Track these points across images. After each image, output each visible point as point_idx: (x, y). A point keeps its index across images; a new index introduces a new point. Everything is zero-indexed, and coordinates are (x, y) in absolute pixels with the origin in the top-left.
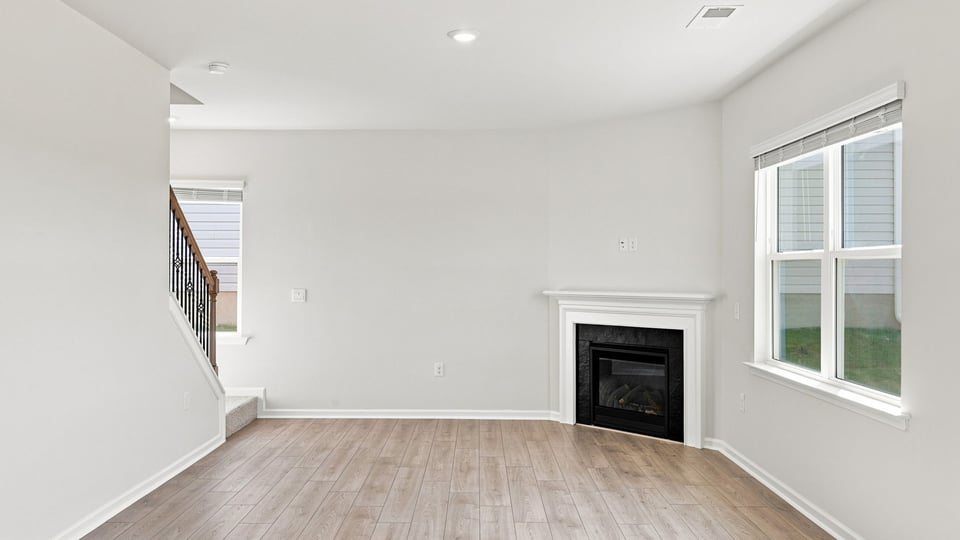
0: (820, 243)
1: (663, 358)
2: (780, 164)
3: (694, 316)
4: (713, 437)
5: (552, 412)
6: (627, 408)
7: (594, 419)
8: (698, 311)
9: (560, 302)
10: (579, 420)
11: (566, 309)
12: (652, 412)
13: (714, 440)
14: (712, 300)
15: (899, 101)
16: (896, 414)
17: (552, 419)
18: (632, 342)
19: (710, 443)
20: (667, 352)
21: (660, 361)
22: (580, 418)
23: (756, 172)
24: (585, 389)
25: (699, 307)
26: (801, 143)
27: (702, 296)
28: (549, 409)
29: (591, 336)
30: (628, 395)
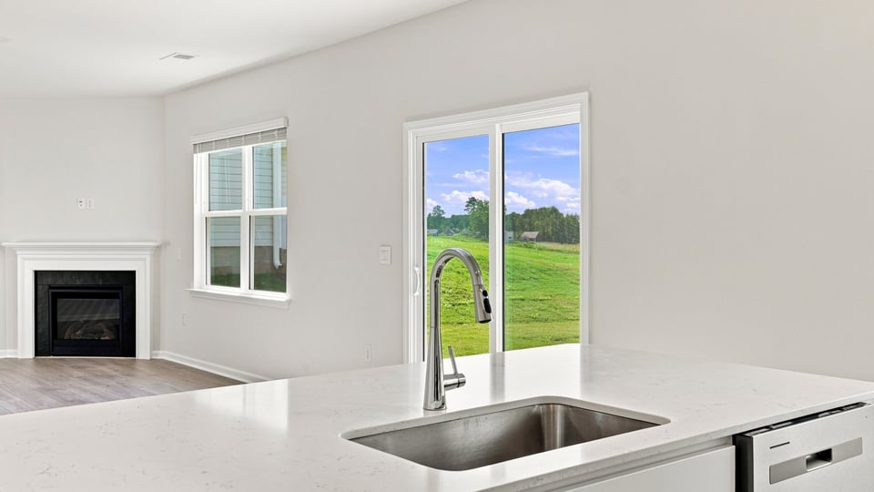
0: (239, 205)
1: (118, 294)
2: (210, 152)
3: (145, 260)
4: (159, 349)
5: (8, 350)
6: (84, 338)
7: (53, 350)
8: (147, 256)
9: (18, 252)
10: (37, 353)
11: (25, 259)
12: (107, 338)
13: (161, 352)
14: (158, 247)
15: (285, 128)
16: (284, 300)
17: (8, 357)
18: (90, 282)
19: (157, 355)
20: (121, 288)
21: (115, 296)
22: (38, 352)
23: (195, 155)
24: (44, 327)
25: (148, 253)
26: (228, 141)
27: (152, 244)
28: (5, 348)
29: (50, 281)
30: (83, 328)
